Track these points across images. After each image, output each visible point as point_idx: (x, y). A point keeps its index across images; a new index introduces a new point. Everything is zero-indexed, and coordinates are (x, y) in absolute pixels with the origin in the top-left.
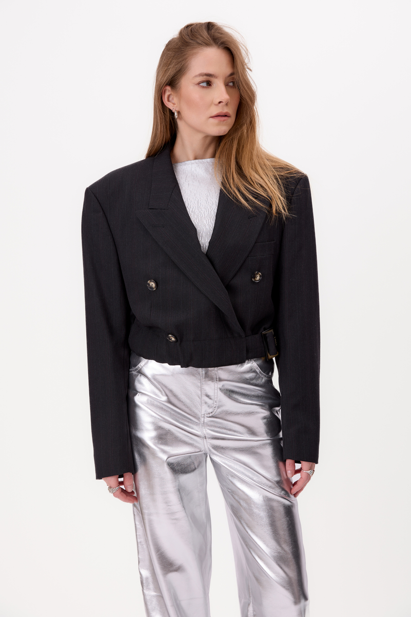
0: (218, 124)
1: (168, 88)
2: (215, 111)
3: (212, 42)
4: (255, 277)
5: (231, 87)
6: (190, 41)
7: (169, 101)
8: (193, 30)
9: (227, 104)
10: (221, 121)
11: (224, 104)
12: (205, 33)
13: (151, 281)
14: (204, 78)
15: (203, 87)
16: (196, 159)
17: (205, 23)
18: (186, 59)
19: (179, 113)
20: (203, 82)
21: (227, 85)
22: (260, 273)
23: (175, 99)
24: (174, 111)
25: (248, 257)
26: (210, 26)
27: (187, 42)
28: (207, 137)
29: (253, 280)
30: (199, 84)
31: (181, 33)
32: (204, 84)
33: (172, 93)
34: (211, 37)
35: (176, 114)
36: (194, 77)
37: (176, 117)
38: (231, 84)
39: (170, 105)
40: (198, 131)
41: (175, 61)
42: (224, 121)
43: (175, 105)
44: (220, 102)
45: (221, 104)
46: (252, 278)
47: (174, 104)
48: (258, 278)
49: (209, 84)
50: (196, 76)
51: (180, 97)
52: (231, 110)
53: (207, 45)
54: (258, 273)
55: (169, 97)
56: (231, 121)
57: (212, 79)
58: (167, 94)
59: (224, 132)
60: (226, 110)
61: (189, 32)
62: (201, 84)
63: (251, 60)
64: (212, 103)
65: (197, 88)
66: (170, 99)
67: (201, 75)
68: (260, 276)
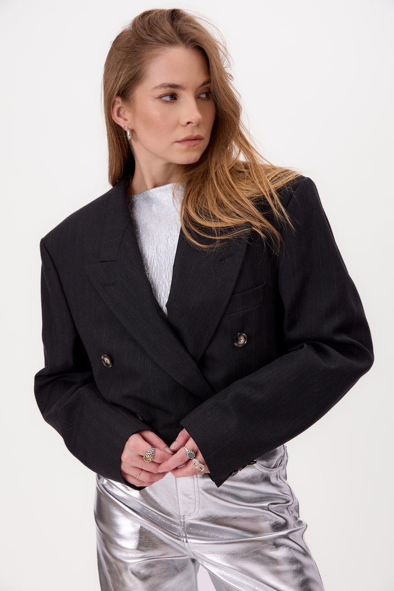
0: (187, 150)
1: (119, 99)
2: (183, 134)
3: (177, 39)
4: (237, 340)
5: (203, 99)
6: (148, 38)
7: (119, 115)
8: (151, 22)
9: (198, 125)
10: (190, 146)
11: (194, 125)
12: (167, 27)
13: (104, 357)
14: (168, 90)
15: (166, 102)
16: (155, 186)
17: (168, 10)
18: (142, 63)
19: (133, 131)
20: (166, 95)
21: (197, 98)
22: (244, 335)
23: (128, 115)
24: (126, 129)
25: (224, 315)
26: (174, 15)
27: (143, 39)
28: (169, 164)
29: (235, 344)
30: (160, 97)
31: (134, 24)
32: (168, 98)
33: (123, 106)
34: (176, 31)
35: (128, 133)
36: (153, 89)
37: (129, 137)
38: (204, 96)
39: (121, 122)
40: (158, 157)
41: (128, 65)
42: (194, 146)
43: (127, 122)
44: (188, 123)
45: (191, 124)
46: (234, 342)
47: (126, 120)
48: (242, 341)
49: (174, 97)
50: (156, 88)
51: (134, 112)
52: (204, 132)
53: (171, 42)
54: (241, 335)
55: (119, 109)
56: (203, 145)
57: (178, 91)
58: (117, 106)
59: (195, 160)
60: (196, 133)
61: (146, 24)
62: (164, 98)
63: (232, 64)
64: (177, 124)
65: (158, 103)
66: (121, 113)
67: (163, 86)
68: (245, 338)
